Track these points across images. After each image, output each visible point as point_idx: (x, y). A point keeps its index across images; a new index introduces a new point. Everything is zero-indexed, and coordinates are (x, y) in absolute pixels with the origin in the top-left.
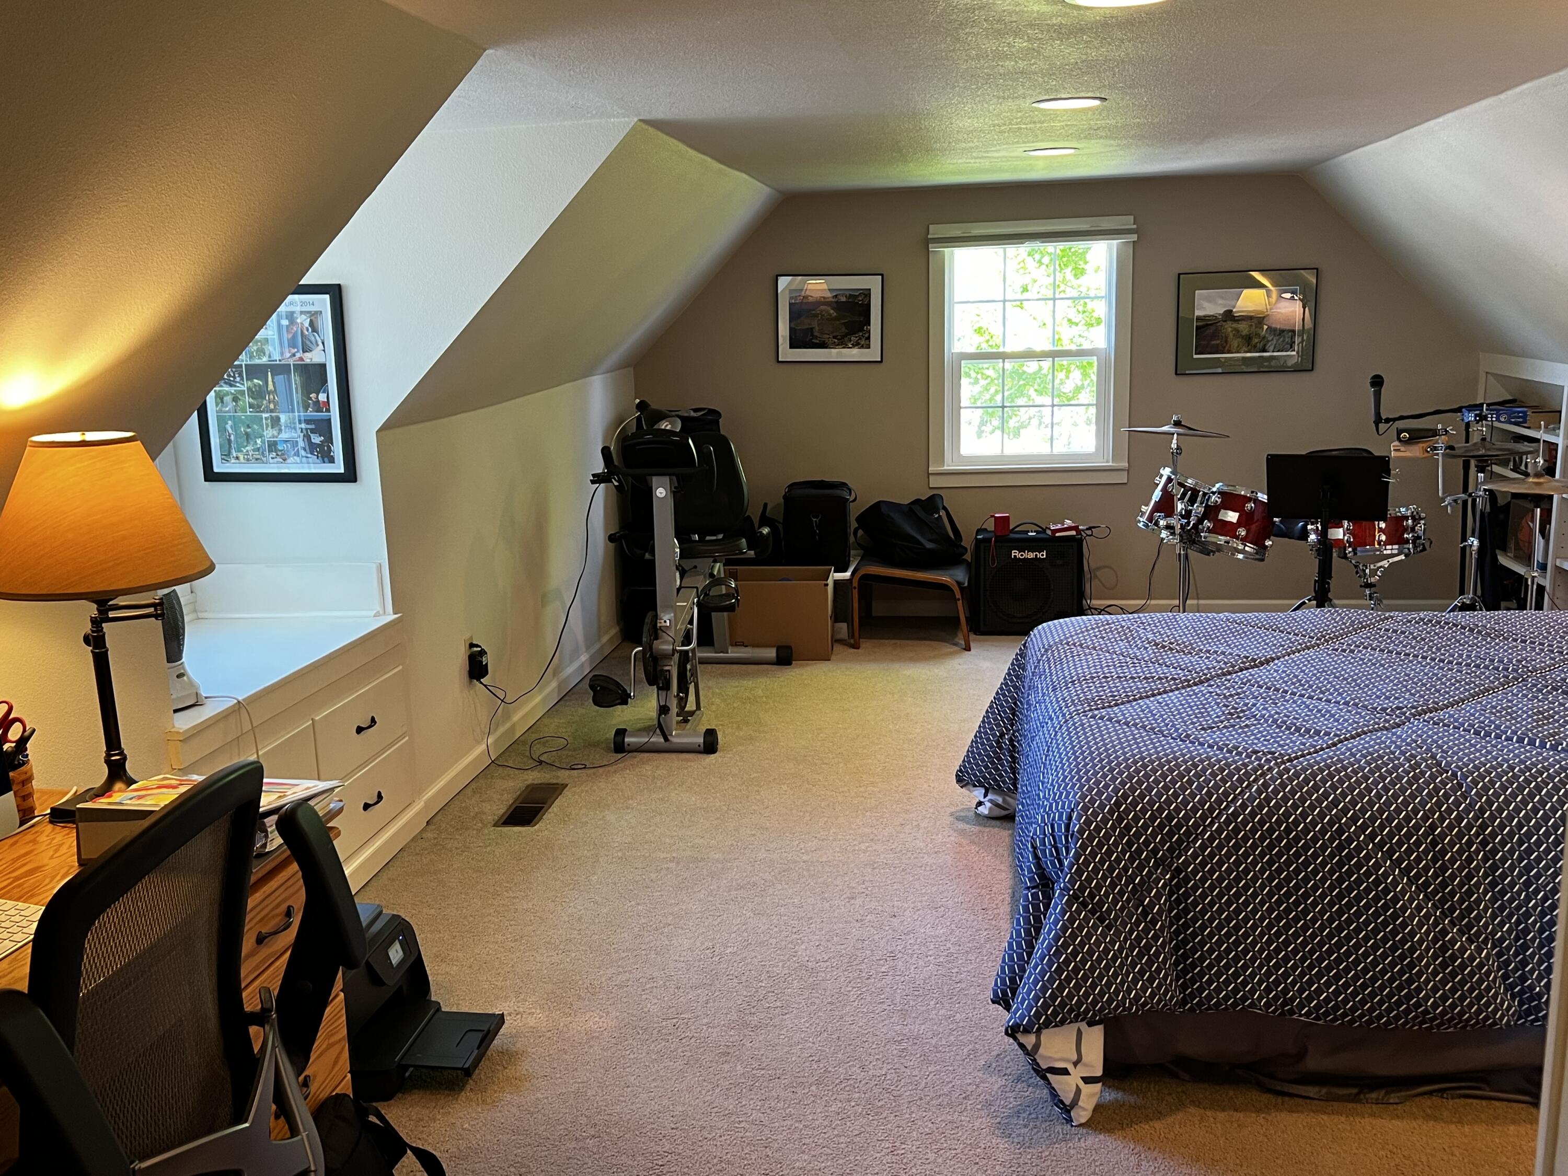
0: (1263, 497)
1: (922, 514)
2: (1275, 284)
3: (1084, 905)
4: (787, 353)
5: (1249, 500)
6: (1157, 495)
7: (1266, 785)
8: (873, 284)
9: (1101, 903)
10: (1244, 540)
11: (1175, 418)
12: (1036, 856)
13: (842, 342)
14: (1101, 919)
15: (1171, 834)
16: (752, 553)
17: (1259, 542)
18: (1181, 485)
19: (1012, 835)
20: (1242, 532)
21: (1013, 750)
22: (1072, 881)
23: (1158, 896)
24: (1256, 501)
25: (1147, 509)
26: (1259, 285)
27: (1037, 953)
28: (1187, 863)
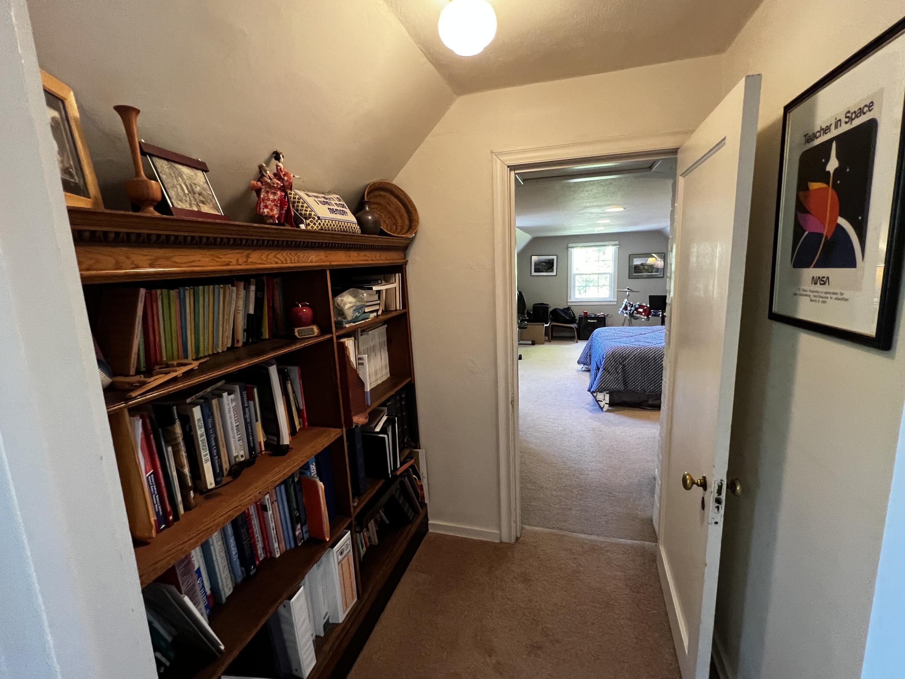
0: (648, 306)
1: (566, 311)
2: (658, 257)
3: (606, 370)
4: (534, 274)
5: (645, 306)
6: (623, 306)
7: (641, 350)
8: (555, 257)
9: (609, 370)
10: (644, 316)
11: (627, 288)
12: (597, 364)
13: (547, 271)
14: (609, 373)
15: (623, 358)
16: (528, 318)
17: (648, 316)
18: (629, 303)
19: (590, 374)
20: (643, 314)
21: (590, 355)
22: (604, 366)
23: (620, 369)
24: (647, 307)
25: (621, 309)
26: (654, 257)
27: (597, 379)
28: (625, 363)
